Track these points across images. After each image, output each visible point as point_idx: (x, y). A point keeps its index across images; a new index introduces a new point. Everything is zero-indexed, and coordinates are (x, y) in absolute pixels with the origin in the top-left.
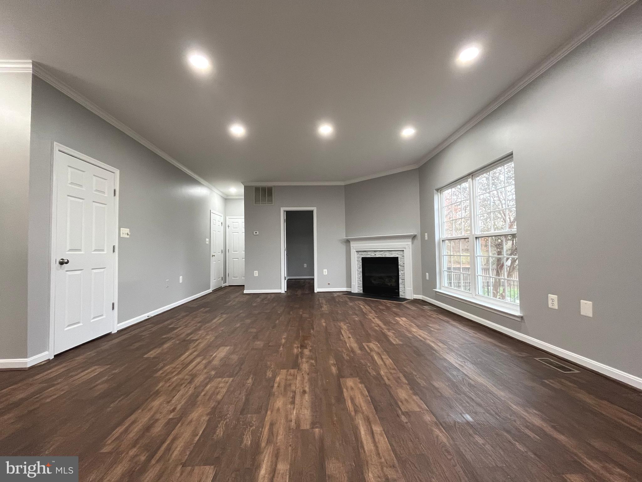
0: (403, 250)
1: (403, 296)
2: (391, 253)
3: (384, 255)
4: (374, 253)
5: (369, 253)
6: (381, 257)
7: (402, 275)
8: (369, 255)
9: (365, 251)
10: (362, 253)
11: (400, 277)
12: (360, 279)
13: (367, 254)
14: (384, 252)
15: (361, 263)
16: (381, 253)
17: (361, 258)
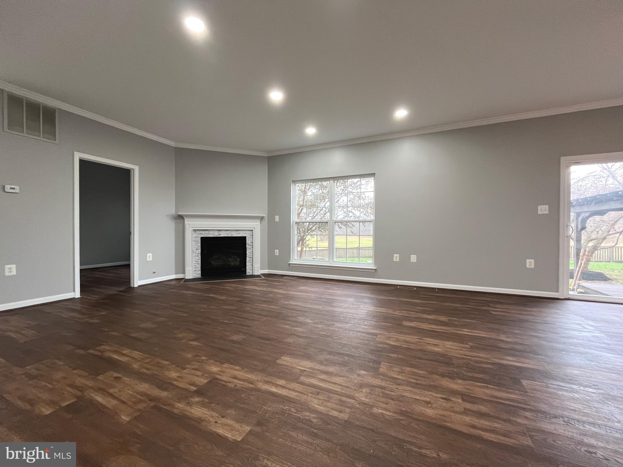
0: (253, 230)
1: (250, 273)
2: (238, 232)
3: (231, 234)
4: (219, 232)
5: (211, 232)
6: (227, 236)
7: (249, 254)
8: (212, 235)
9: (206, 230)
10: (202, 232)
11: (247, 255)
12: (197, 261)
13: (208, 234)
14: (230, 231)
15: (199, 243)
16: (227, 233)
17: (200, 238)
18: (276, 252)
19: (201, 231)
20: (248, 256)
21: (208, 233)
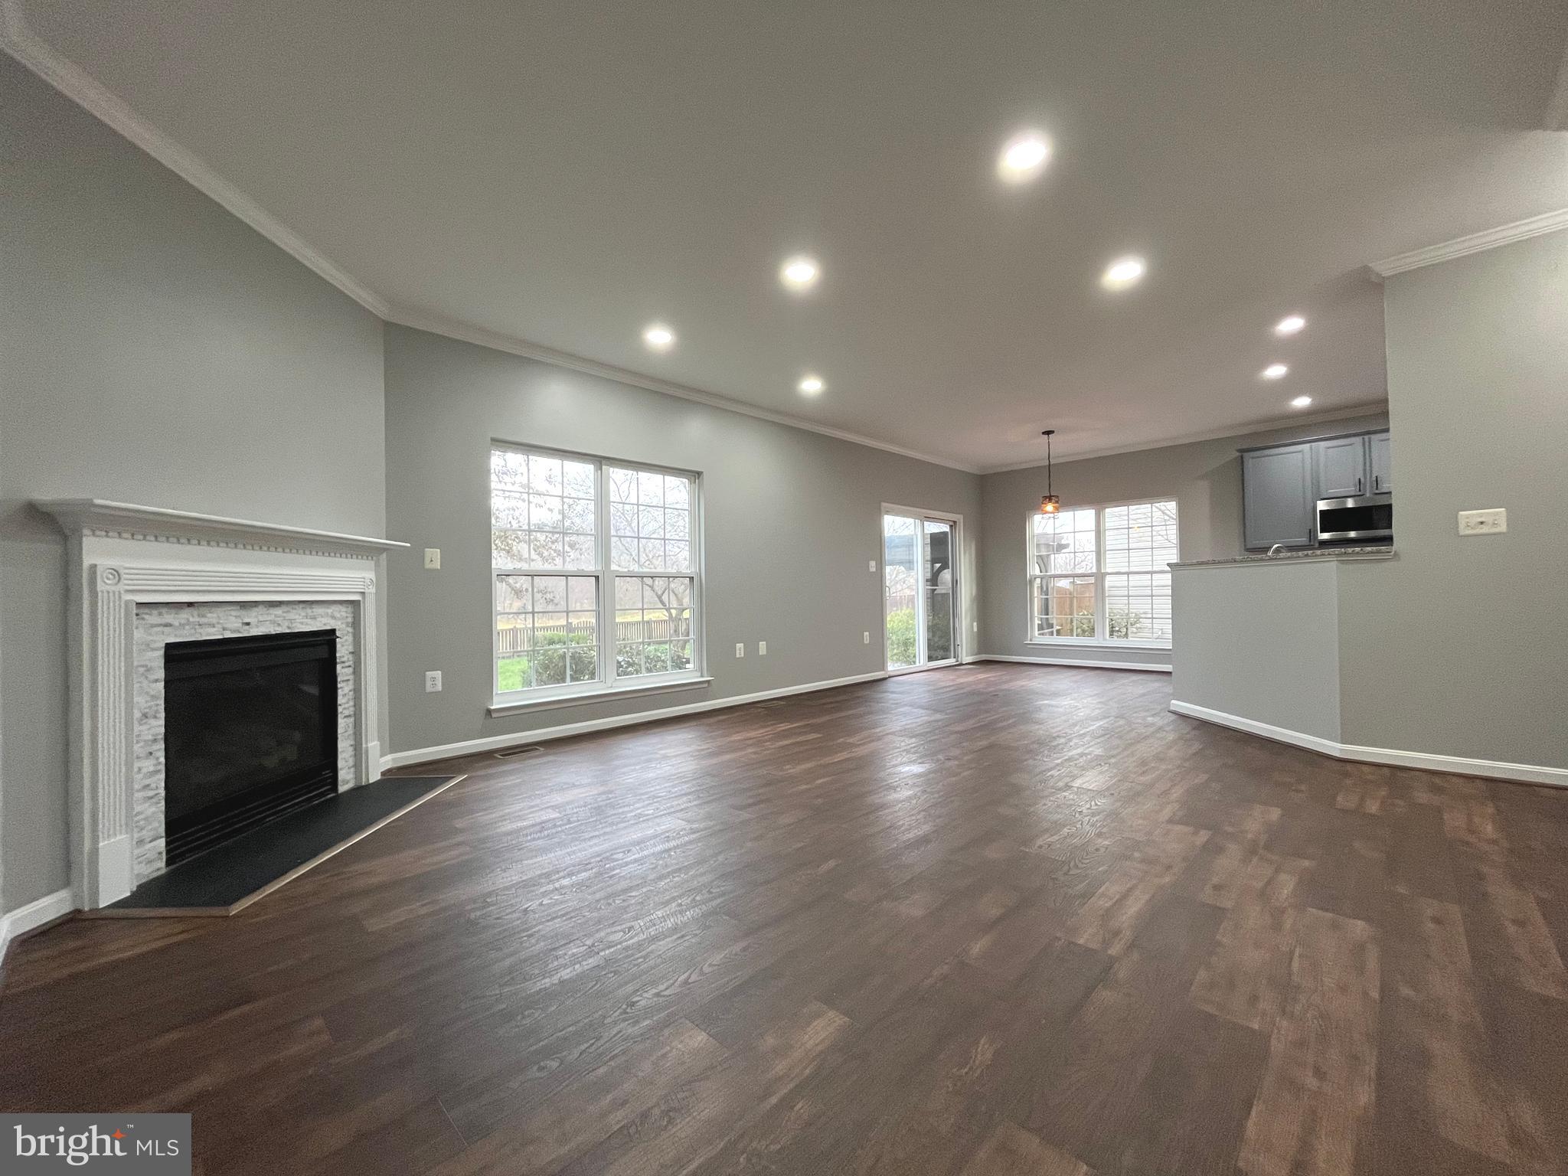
0: (355, 603)
1: (351, 780)
3: (287, 623)
4: (243, 612)
5: (212, 616)
6: (273, 631)
8: (214, 630)
9: (190, 604)
10: (169, 617)
14: (284, 608)
15: (157, 681)
16: (272, 617)
17: (162, 652)
18: (434, 679)
19: (164, 610)
20: (341, 713)
21: (197, 619)
